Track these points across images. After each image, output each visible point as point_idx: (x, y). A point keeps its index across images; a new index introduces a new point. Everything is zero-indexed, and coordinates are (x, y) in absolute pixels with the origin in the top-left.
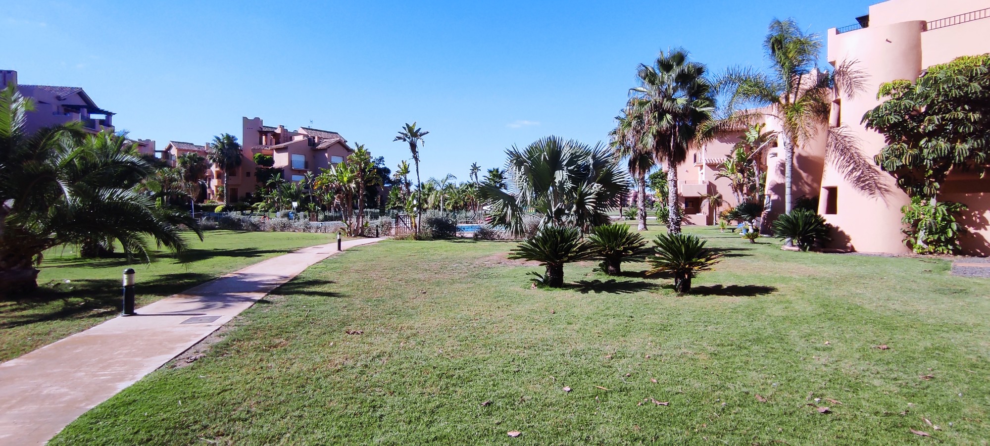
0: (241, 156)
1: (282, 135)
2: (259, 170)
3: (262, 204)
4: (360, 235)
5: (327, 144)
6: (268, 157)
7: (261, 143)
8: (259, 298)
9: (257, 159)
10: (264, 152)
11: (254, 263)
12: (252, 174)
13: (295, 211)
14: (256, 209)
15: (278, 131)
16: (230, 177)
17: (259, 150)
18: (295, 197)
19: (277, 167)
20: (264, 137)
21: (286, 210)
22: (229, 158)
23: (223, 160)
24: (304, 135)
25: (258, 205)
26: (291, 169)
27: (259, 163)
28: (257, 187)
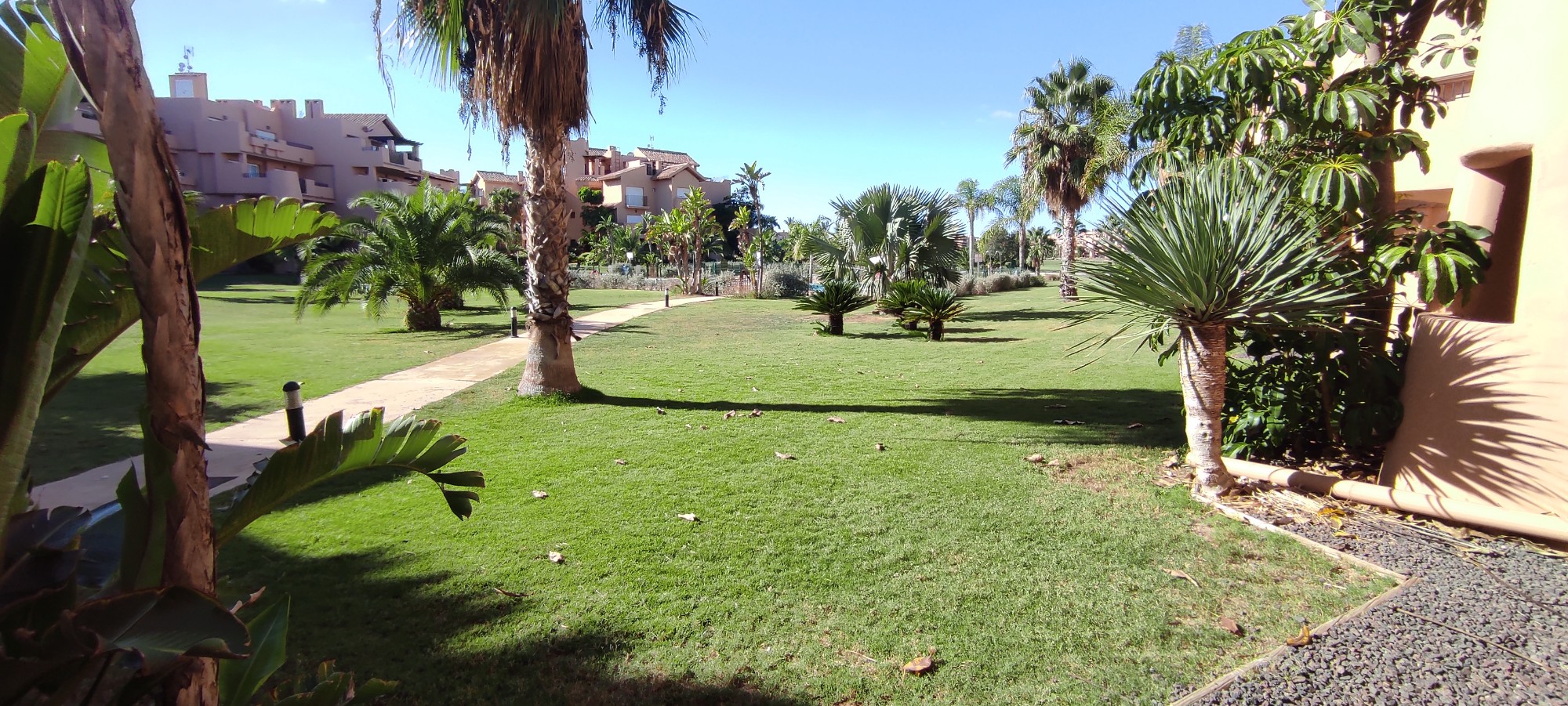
1: (613, 161)
2: (586, 209)
3: (591, 254)
4: (697, 293)
5: (672, 171)
6: (596, 192)
7: (587, 172)
9: (583, 194)
10: (591, 185)
12: (578, 215)
13: (630, 264)
14: (583, 261)
15: (608, 155)
17: (585, 183)
18: (630, 246)
19: (607, 206)
20: (590, 164)
21: (620, 263)
24: (643, 160)
25: (585, 256)
26: (625, 208)
27: (586, 200)
28: (585, 232)
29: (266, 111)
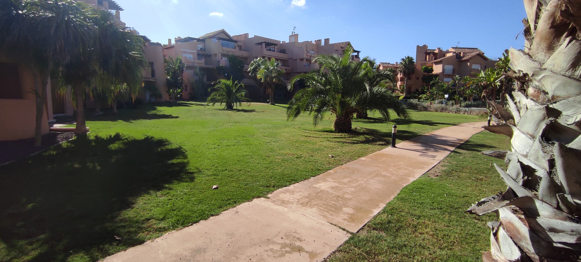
0: (414, 68)
1: (439, 54)
2: (424, 76)
3: (425, 95)
5: (470, 57)
6: (430, 68)
7: (426, 60)
8: (453, 150)
9: (423, 69)
10: (427, 65)
11: (436, 129)
12: (420, 78)
13: (446, 100)
14: (422, 98)
15: (437, 51)
16: (408, 80)
17: (425, 64)
18: (446, 92)
19: (435, 74)
20: (428, 56)
22: (409, 69)
23: (405, 71)
24: (454, 52)
25: (422, 96)
26: (443, 74)
27: (424, 72)
28: (423, 86)
29: (313, 44)
